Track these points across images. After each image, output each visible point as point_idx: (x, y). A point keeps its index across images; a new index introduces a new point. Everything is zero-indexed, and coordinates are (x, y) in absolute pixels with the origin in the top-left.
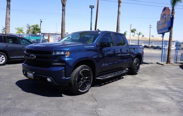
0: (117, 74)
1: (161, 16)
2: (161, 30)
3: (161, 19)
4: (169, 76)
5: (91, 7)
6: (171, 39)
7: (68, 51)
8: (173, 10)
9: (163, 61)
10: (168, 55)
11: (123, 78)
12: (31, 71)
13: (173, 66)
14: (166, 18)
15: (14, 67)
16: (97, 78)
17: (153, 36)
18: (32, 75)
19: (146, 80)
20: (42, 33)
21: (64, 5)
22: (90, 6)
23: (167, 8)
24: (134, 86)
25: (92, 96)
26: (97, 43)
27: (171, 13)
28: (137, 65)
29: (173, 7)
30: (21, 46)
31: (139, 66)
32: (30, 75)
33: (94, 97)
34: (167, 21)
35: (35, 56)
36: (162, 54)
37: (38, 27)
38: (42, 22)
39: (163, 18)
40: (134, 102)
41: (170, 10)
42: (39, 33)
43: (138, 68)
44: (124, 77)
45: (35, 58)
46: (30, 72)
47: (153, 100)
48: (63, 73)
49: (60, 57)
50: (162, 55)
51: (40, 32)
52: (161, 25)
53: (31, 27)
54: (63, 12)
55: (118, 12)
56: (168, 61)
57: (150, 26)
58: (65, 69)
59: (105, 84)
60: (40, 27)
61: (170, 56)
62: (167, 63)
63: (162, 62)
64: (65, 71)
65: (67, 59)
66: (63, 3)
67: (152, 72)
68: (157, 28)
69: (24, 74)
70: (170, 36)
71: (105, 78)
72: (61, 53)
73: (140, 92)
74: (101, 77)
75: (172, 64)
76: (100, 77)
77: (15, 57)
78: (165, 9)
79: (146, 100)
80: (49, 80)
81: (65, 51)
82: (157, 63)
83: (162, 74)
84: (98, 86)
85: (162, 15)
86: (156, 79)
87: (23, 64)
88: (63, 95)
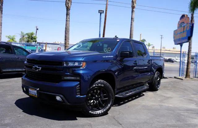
0: (137, 90)
1: (178, 24)
2: (179, 40)
3: (178, 28)
4: (194, 92)
5: (100, 12)
6: (191, 51)
7: (83, 61)
8: (192, 18)
9: (181, 74)
10: (187, 69)
11: (144, 95)
12: (34, 87)
13: (193, 81)
14: (184, 26)
15: (8, 82)
16: (116, 96)
17: (164, 48)
18: (36, 92)
19: (171, 98)
20: (38, 43)
21: (68, 9)
22: (99, 10)
23: (186, 16)
24: (159, 105)
25: (114, 118)
26: (116, 53)
27: (190, 20)
28: (158, 80)
29: (192, 15)
30: (16, 57)
31: (160, 80)
32: (33, 92)
33: (117, 120)
34: (186, 30)
35: (40, 68)
36: (180, 67)
37: (34, 35)
38: (38, 30)
39: (181, 26)
40: (168, 125)
41: (189, 18)
42: (34, 43)
43: (159, 83)
44: (144, 93)
45: (40, 70)
46: (33, 89)
47: (190, 123)
48: (78, 90)
49: (73, 69)
50: (180, 69)
51: (36, 41)
52: (179, 34)
53: (25, 35)
54: (67, 17)
55: (132, 18)
56: (187, 75)
57: (161, 37)
58: (80, 84)
59: (125, 103)
60: (35, 36)
61: (190, 70)
62: (186, 78)
63: (180, 76)
64: (80, 87)
65: (81, 72)
66: (67, 6)
67: (174, 88)
68: (174, 38)
69: (24, 91)
70: (189, 46)
71: (125, 96)
72: (74, 64)
73: (170, 112)
74: (120, 94)
75: (191, 78)
76: (118, 94)
77: (10, 70)
78: (183, 16)
79: (181, 122)
80: (58, 98)
81: (80, 62)
82: (175, 78)
83: (186, 90)
84: (117, 106)
85: (180, 23)
86: (181, 96)
87: (22, 79)
88: (77, 118)
